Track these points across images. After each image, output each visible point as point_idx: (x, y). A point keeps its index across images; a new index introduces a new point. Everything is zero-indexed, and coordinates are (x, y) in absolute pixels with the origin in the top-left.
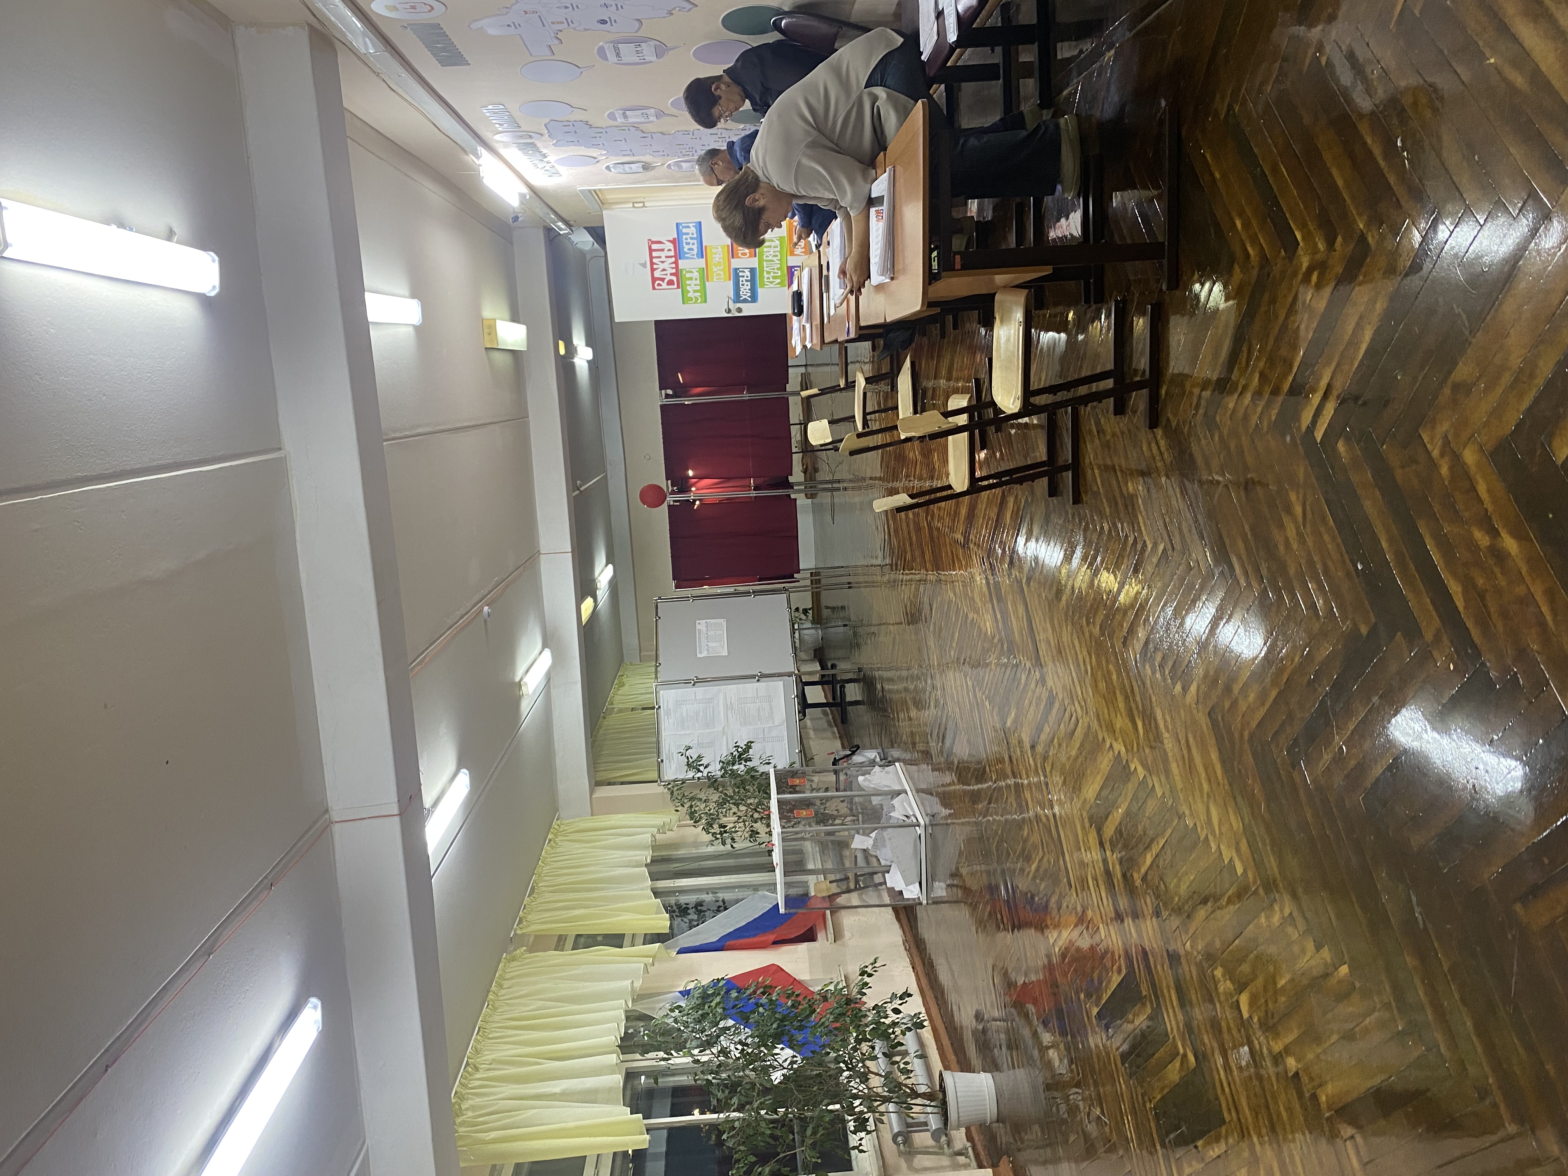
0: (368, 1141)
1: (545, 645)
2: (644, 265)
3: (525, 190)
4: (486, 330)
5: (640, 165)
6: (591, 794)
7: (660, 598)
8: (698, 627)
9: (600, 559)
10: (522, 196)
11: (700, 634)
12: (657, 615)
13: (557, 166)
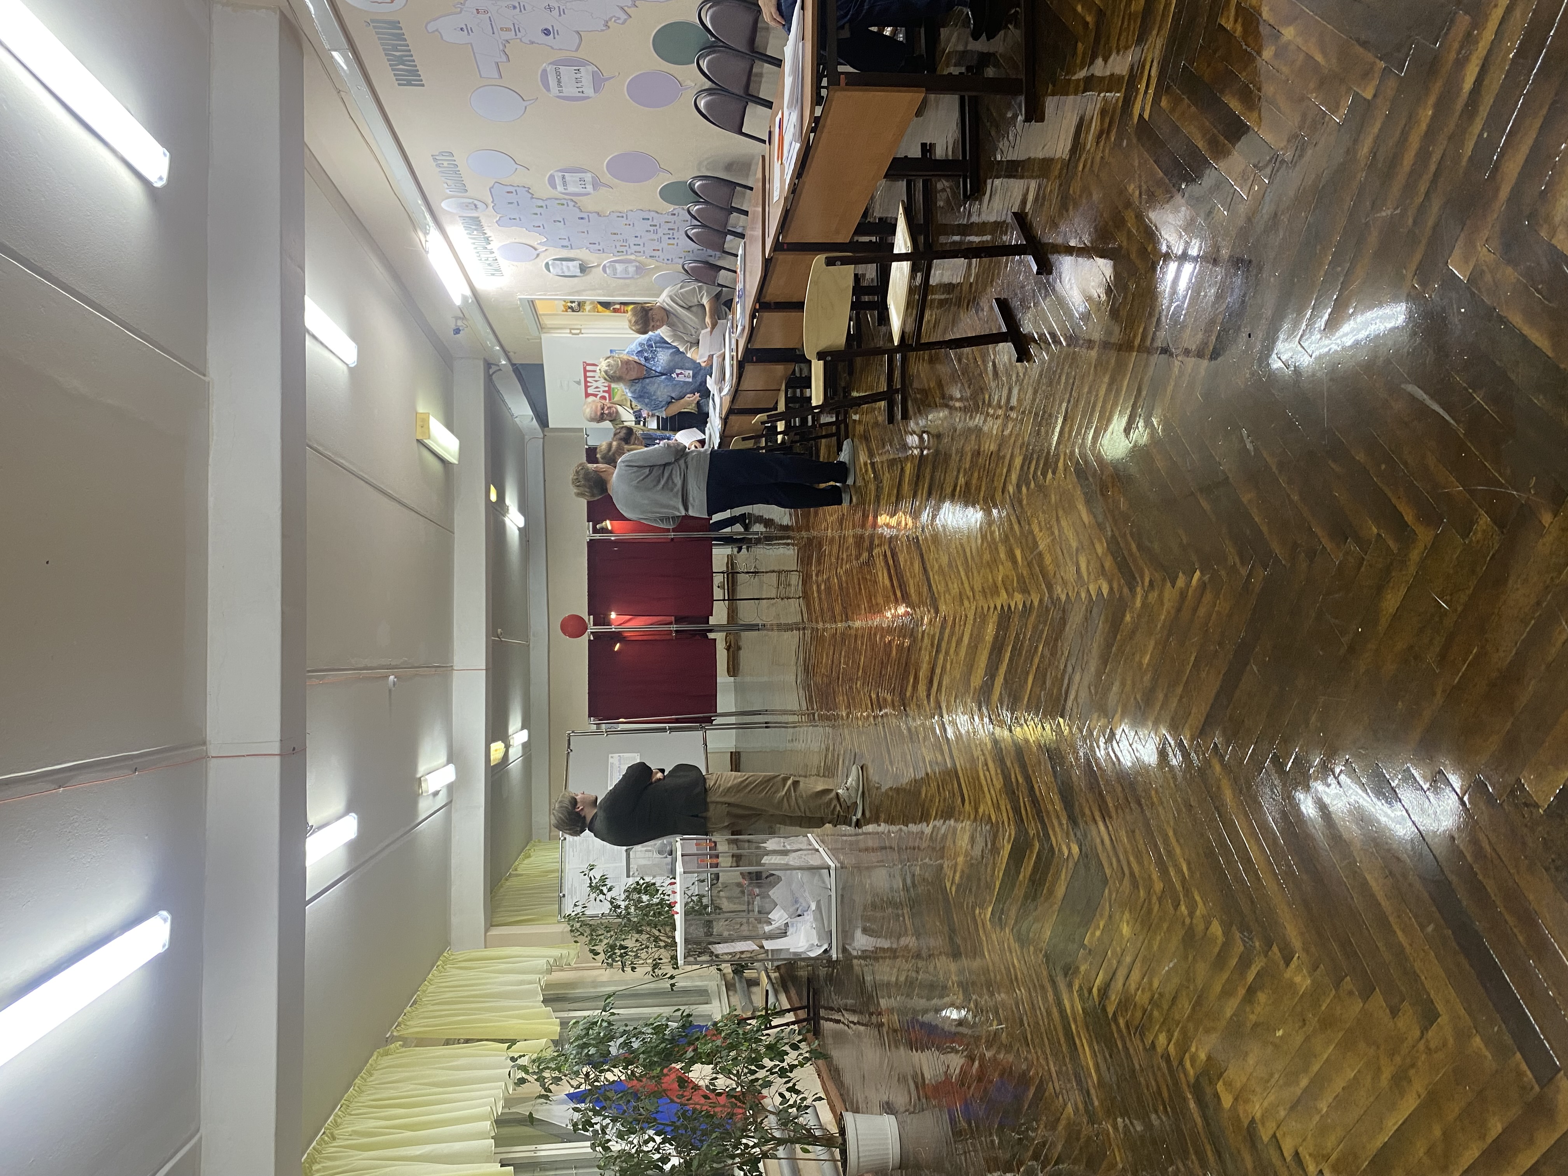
0: (203, 1131)
1: (450, 761)
2: (579, 383)
3: (468, 293)
4: (419, 423)
5: (576, 263)
6: (486, 931)
7: (573, 732)
8: (610, 760)
9: (515, 722)
10: (465, 298)
11: (612, 767)
12: (569, 747)
13: (500, 260)
